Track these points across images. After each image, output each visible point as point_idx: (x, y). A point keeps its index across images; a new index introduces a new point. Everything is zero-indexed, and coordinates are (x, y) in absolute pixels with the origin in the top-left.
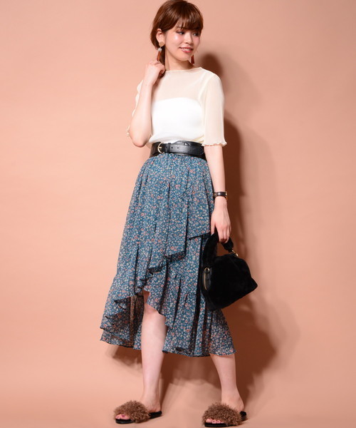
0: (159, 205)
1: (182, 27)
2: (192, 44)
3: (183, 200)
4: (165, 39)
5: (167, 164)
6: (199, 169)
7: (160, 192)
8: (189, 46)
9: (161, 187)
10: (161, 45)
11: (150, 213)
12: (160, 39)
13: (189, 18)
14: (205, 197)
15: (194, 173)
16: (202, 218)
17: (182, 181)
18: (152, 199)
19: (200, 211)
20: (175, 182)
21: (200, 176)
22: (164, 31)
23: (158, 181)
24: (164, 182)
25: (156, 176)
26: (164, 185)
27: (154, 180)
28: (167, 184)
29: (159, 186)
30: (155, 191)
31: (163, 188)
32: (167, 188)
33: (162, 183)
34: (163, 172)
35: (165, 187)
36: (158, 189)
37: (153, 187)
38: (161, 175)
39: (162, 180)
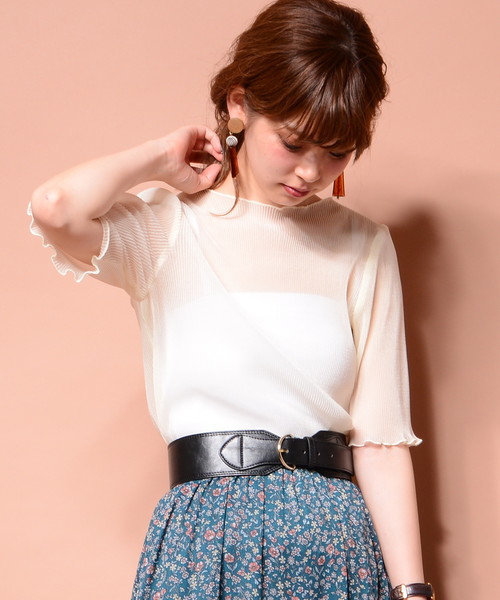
17: (369, 556)
20: (357, 561)
23: (311, 555)
24: (328, 560)
25: (301, 540)
26: (332, 569)
27: (296, 551)
28: (340, 566)
29: (317, 574)
30: (305, 588)
31: (329, 578)
32: (340, 579)
33: (325, 565)
34: (322, 529)
35: (334, 575)
36: (314, 581)
37: (294, 575)
38: (318, 538)
39: (322, 554)
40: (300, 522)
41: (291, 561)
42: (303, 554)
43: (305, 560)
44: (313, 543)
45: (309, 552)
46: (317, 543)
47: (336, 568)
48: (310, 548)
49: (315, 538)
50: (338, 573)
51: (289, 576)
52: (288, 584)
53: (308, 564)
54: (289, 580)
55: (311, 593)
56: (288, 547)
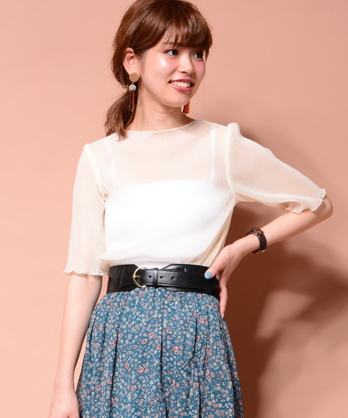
0: (141, 383)
1: (175, 43)
2: (193, 75)
3: (189, 374)
4: (142, 68)
5: (154, 308)
6: (212, 316)
7: (143, 360)
8: (188, 78)
9: (144, 351)
10: (133, 80)
11: (126, 398)
12: (132, 67)
13: (187, 24)
14: (224, 368)
15: (206, 324)
16: (220, 405)
17: (186, 338)
18: (127, 372)
19: (216, 393)
20: (172, 342)
21: (215, 330)
22: (139, 51)
23: (138, 339)
24: (149, 341)
25: (133, 330)
26: (151, 347)
27: (130, 336)
28: (157, 345)
29: (141, 349)
30: (133, 358)
31: (149, 352)
32: (156, 352)
33: (147, 344)
34: (148, 323)
35: (152, 350)
36: (138, 353)
37: (127, 350)
38: (144, 328)
39: (146, 338)
40: (135, 320)
41: (127, 342)
42: (133, 338)
43: (134, 341)
44: (140, 332)
45: (136, 337)
46: (143, 331)
47: (154, 346)
48: (138, 334)
49: (141, 328)
50: (155, 349)
51: (125, 351)
52: (124, 356)
53: (136, 343)
54: (125, 353)
55: (136, 360)
56: (126, 334)
